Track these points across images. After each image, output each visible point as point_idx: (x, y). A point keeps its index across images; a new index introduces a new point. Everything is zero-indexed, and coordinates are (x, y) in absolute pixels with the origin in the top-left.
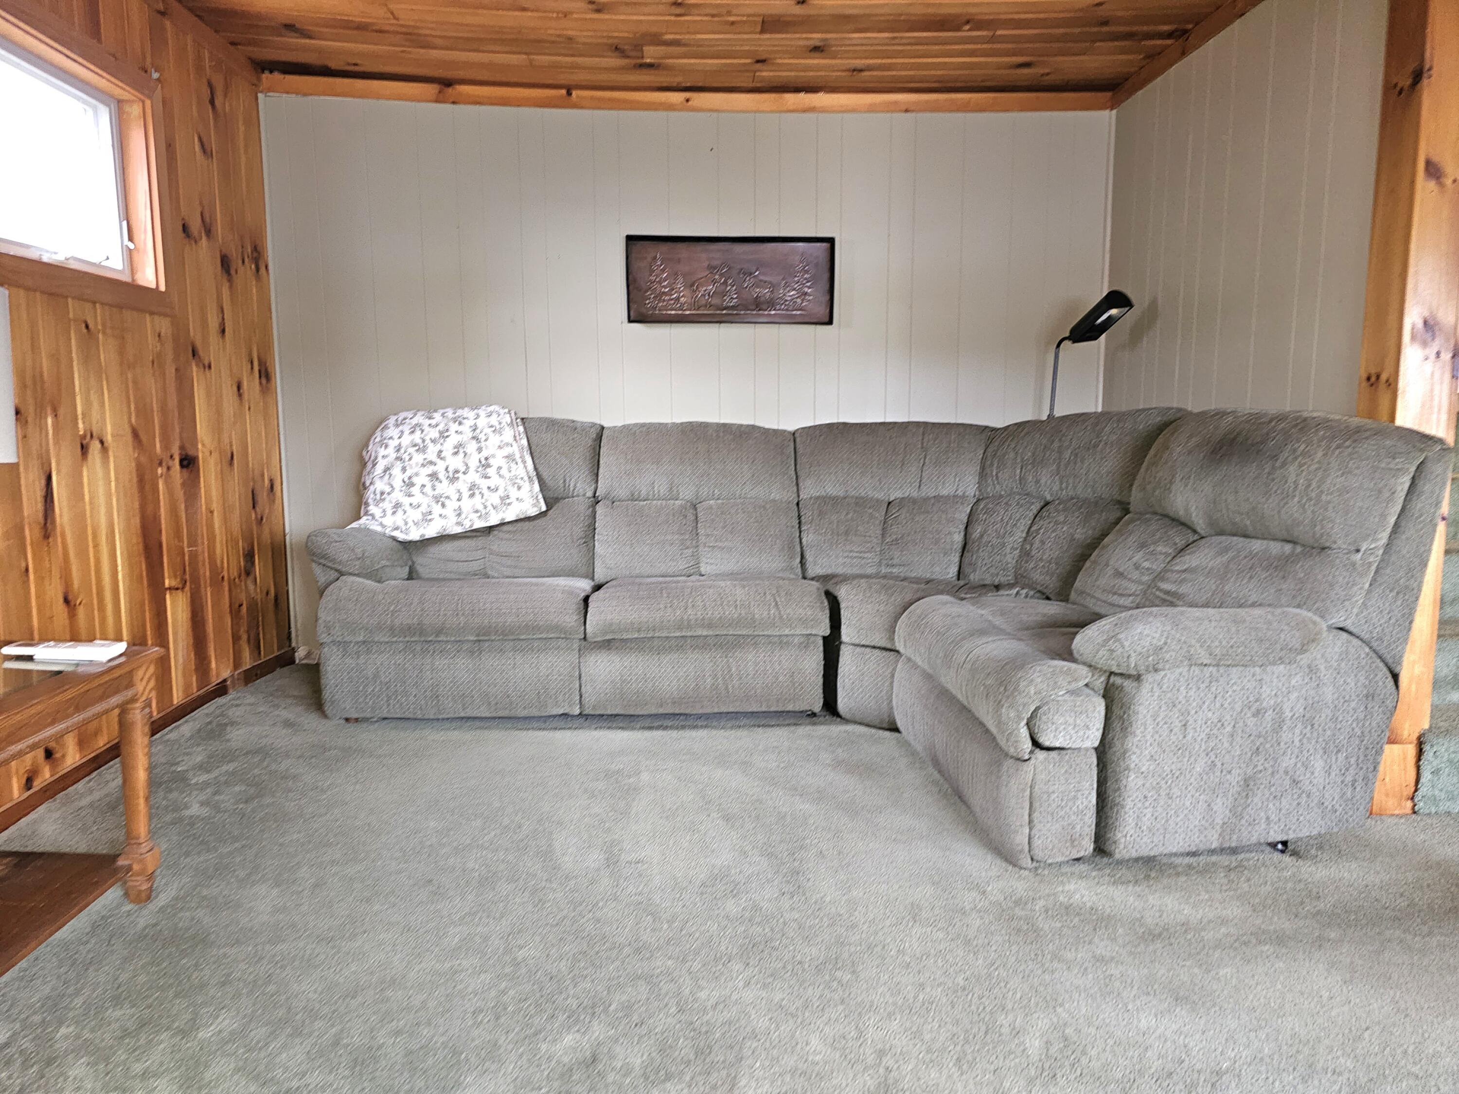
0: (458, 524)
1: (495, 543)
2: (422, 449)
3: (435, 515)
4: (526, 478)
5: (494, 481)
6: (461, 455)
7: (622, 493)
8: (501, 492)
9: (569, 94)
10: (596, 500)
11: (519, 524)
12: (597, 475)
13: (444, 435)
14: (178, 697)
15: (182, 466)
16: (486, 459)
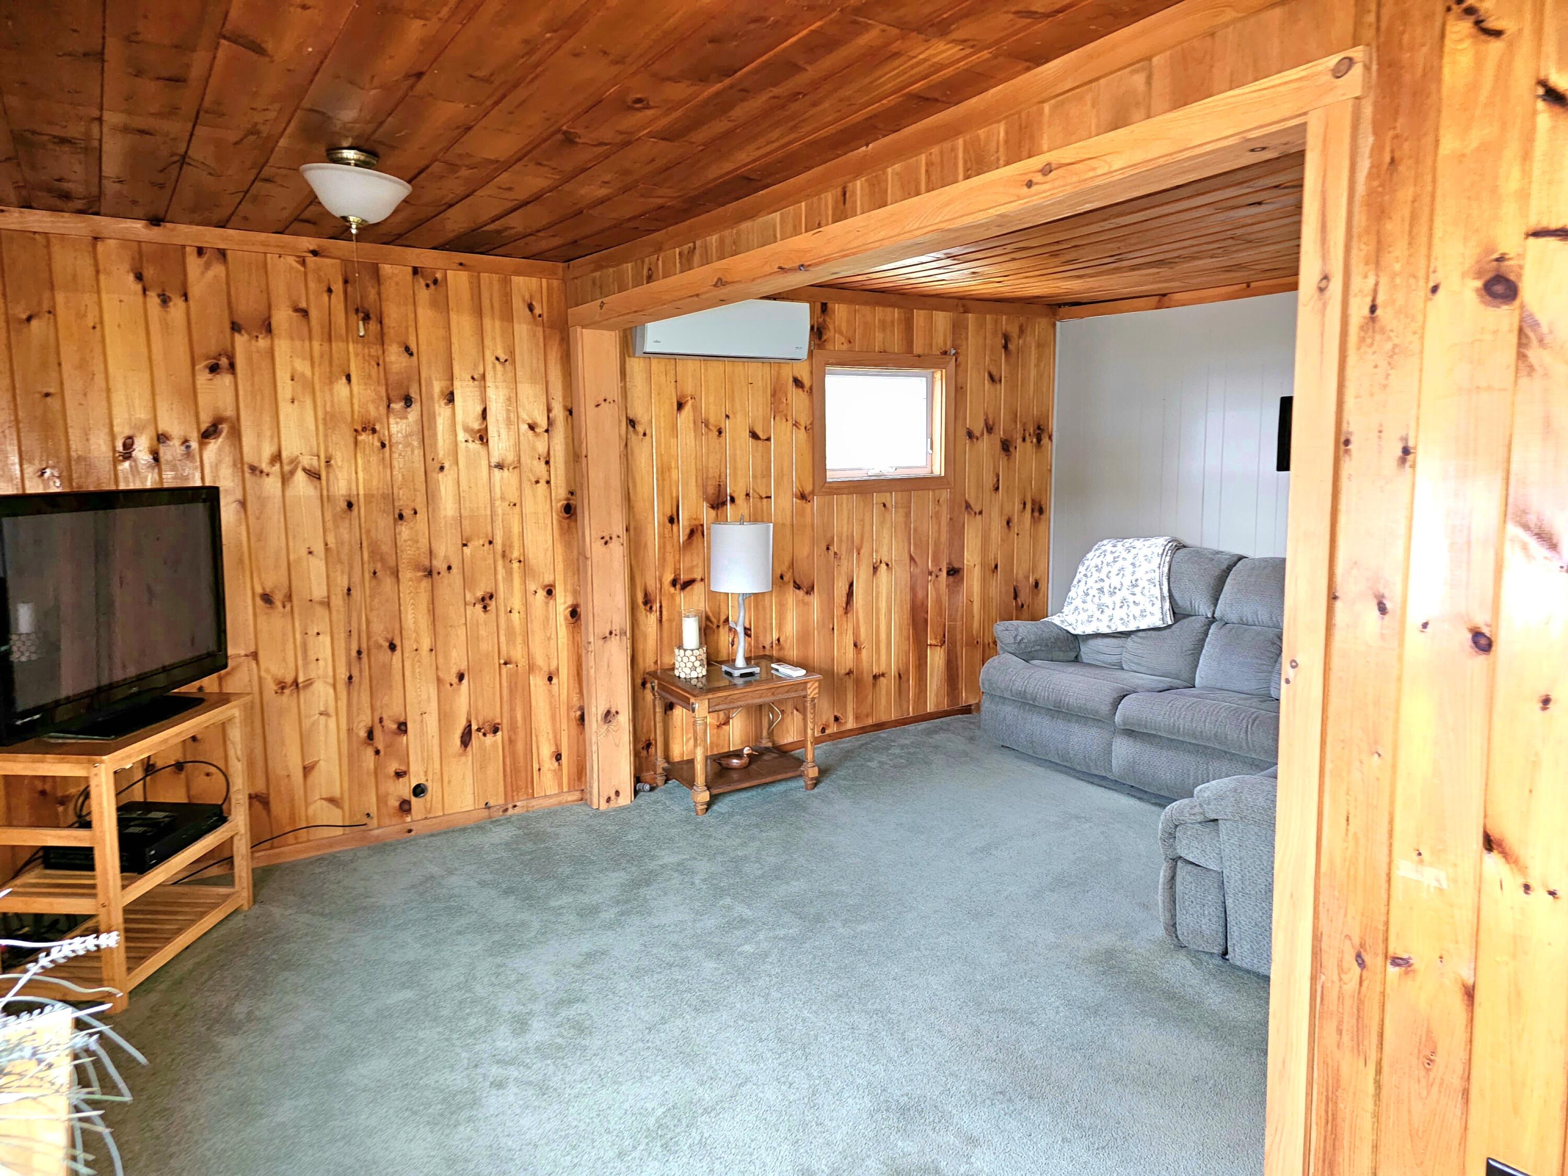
0: (1109, 627)
1: (1130, 643)
2: (1099, 570)
3: (1094, 619)
4: (1159, 598)
5: (1139, 598)
6: (1121, 575)
7: (1233, 617)
8: (1141, 607)
9: (1248, 286)
10: (1213, 620)
11: (1149, 633)
12: (1217, 600)
13: (1116, 560)
14: (930, 708)
15: (948, 574)
16: (1136, 580)
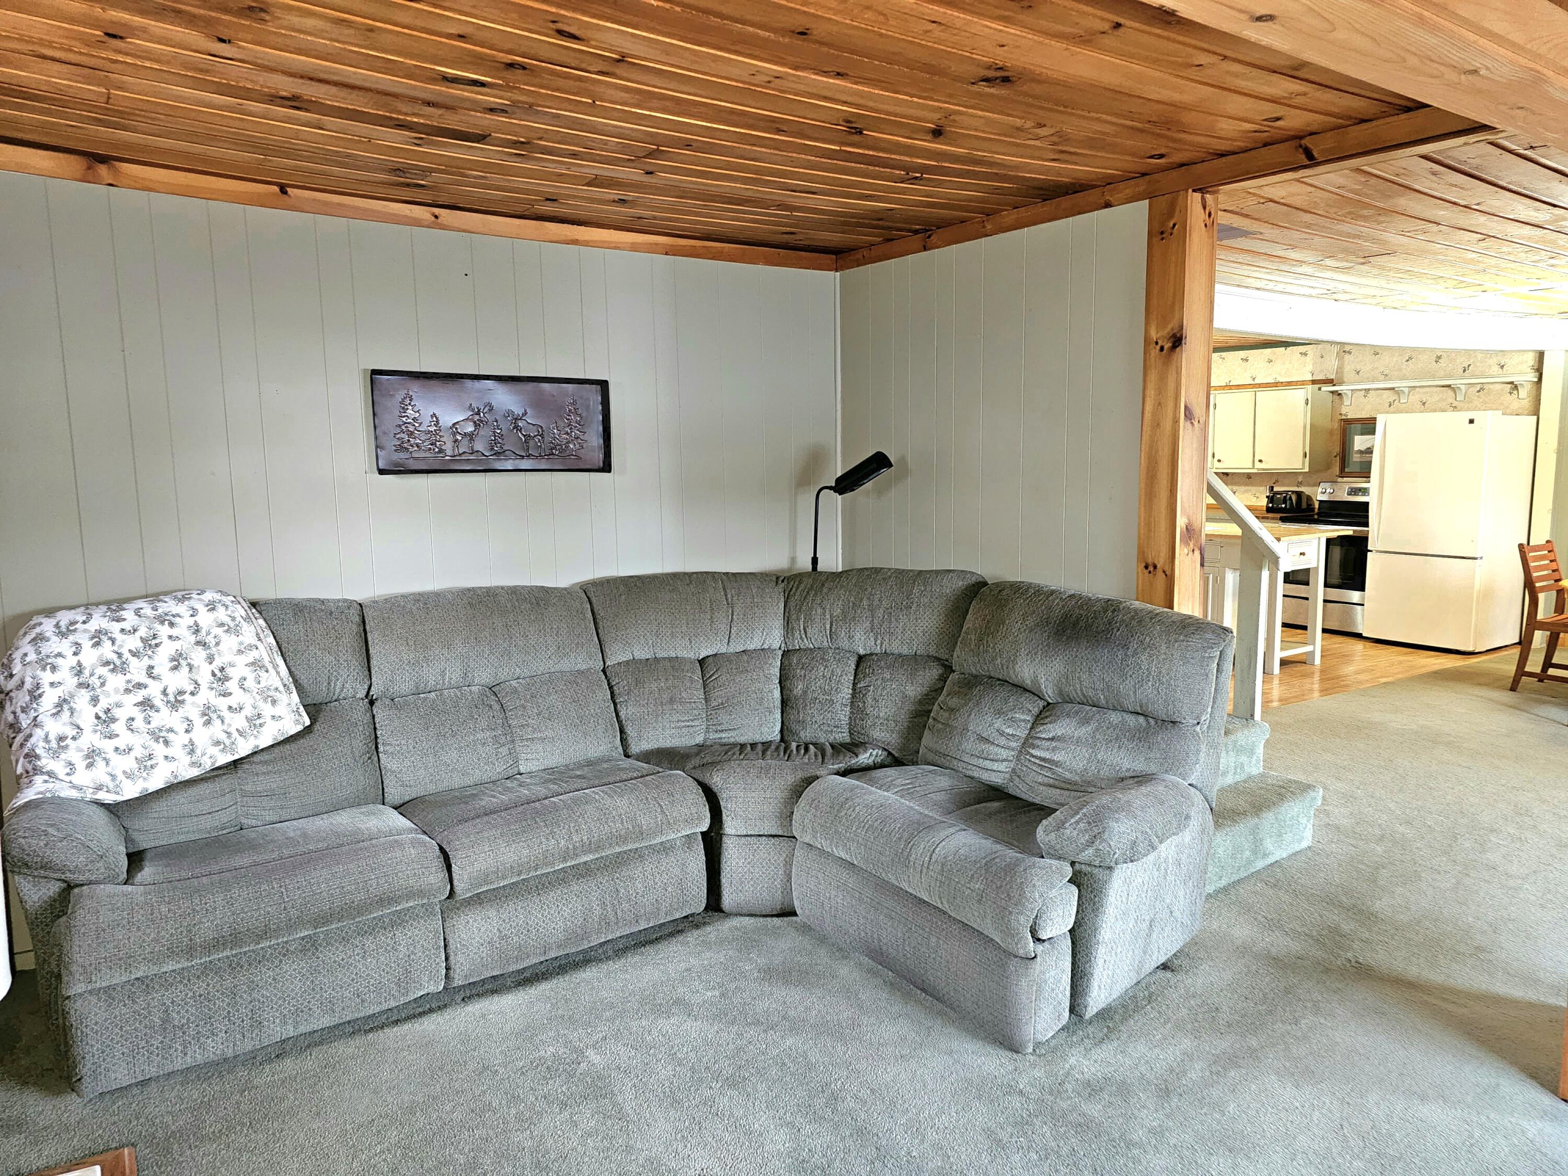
0: (193, 764)
2: (119, 668)
4: (281, 688)
5: (237, 698)
6: (184, 669)
7: (404, 686)
8: (248, 711)
9: (284, 192)
10: (371, 700)
11: (276, 750)
12: (369, 668)
13: (150, 644)
16: (222, 669)
